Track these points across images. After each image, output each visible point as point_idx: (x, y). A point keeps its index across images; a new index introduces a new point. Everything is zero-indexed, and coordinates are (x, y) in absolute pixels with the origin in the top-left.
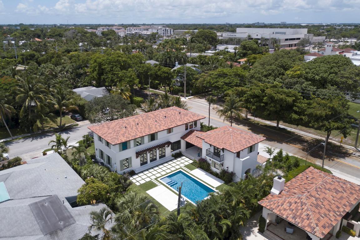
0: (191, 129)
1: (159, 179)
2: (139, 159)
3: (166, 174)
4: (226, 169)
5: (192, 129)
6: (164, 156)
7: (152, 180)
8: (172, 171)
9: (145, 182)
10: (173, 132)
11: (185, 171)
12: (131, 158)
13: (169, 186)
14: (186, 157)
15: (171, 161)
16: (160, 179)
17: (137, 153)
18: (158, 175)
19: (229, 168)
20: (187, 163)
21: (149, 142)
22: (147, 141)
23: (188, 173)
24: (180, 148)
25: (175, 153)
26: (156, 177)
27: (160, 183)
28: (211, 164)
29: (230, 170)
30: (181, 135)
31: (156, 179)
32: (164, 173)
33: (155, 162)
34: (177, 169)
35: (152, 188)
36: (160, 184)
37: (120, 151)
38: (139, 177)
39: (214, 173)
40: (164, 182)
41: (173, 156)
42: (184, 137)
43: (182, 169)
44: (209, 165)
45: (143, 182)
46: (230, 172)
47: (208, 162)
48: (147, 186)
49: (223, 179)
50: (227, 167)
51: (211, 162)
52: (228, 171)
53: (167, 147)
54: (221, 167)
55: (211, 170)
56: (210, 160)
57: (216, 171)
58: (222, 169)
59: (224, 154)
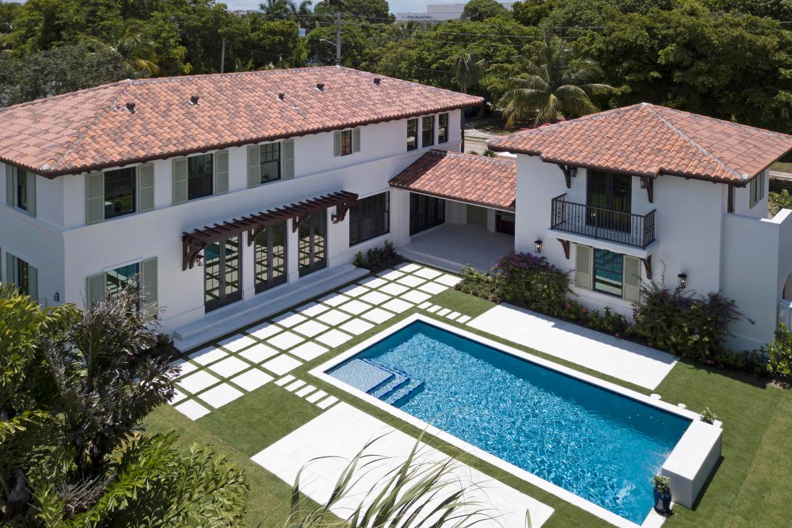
0: (427, 149)
1: (318, 372)
2: (198, 270)
3: (349, 345)
4: (673, 282)
5: (432, 147)
6: (323, 263)
7: (280, 383)
8: (378, 328)
9: (240, 394)
10: (358, 149)
11: (444, 319)
12: (153, 263)
13: (385, 406)
14: (419, 264)
15: (356, 282)
16: (327, 372)
17: (187, 238)
18: (310, 352)
19: (690, 276)
20: (436, 289)
21: (251, 184)
22: (244, 182)
23: (463, 326)
24: (388, 231)
25: (369, 253)
26: (300, 364)
27: (331, 390)
28: (572, 276)
29: (702, 286)
30: (390, 167)
31: (302, 372)
32: (335, 339)
33: (282, 292)
34: (399, 317)
35: (288, 429)
36: (333, 399)
37: (91, 219)
38: (201, 368)
39: (596, 314)
40: (347, 382)
41: (359, 262)
42: (402, 179)
43: (424, 312)
44: (560, 279)
45: (223, 397)
46: (700, 298)
47: (553, 266)
48: (257, 416)
49: (667, 342)
50: (683, 276)
51: (569, 265)
52: (685, 294)
53: (333, 216)
54: (641, 280)
55: (579, 303)
56: (568, 257)
57: (607, 308)
58: (642, 289)
59: (655, 210)
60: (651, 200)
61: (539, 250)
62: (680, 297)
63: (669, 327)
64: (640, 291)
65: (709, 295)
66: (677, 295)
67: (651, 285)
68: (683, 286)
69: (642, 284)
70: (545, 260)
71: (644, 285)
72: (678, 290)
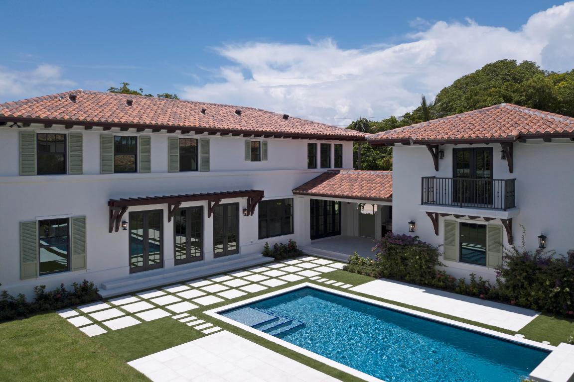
0: (325, 170)
3: (243, 298)
4: (533, 245)
5: (329, 169)
6: (236, 250)
7: (175, 317)
8: (271, 289)
11: (330, 286)
12: (81, 221)
14: (316, 257)
15: (262, 264)
16: (219, 313)
17: (112, 204)
19: (549, 237)
20: (326, 270)
21: (171, 169)
22: (165, 165)
23: (344, 290)
24: (293, 233)
25: (275, 246)
26: (197, 307)
27: (218, 323)
28: (442, 250)
31: (197, 312)
34: (292, 284)
36: (218, 328)
38: (114, 307)
39: (462, 281)
40: (243, 323)
41: (266, 253)
43: (313, 282)
45: (123, 324)
46: (559, 257)
47: (425, 243)
48: (146, 336)
49: (529, 299)
50: (543, 237)
51: (438, 241)
52: (544, 255)
53: (244, 210)
54: (503, 246)
55: (447, 273)
56: (437, 233)
57: (472, 275)
58: (504, 255)
59: (515, 179)
60: (511, 171)
61: (412, 231)
62: (540, 258)
63: (530, 284)
64: (503, 257)
65: (568, 253)
66: (538, 257)
67: (512, 250)
68: (543, 247)
69: (504, 250)
70: (418, 239)
71: (506, 251)
72: (538, 252)
